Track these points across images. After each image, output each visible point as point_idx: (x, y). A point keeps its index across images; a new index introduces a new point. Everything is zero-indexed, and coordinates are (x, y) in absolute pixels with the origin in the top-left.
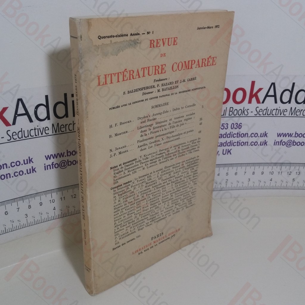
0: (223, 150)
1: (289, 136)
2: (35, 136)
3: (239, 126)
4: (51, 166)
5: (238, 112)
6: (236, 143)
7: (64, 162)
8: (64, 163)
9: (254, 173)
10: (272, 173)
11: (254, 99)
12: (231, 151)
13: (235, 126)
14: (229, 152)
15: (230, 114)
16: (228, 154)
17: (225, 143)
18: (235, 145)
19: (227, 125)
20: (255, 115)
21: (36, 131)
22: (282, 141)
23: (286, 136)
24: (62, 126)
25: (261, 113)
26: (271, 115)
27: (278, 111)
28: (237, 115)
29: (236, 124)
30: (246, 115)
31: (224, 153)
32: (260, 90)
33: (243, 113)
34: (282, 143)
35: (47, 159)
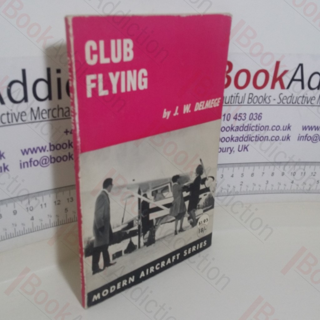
0: (239, 146)
1: (315, 130)
2: (7, 124)
3: (259, 117)
4: (29, 164)
5: (258, 100)
6: (254, 137)
7: (45, 158)
8: (46, 160)
9: (273, 174)
10: (294, 174)
11: (278, 84)
12: (248, 148)
13: (254, 117)
14: (246, 148)
15: (249, 102)
16: (244, 151)
17: (241, 137)
18: (253, 140)
19: (244, 115)
20: (278, 103)
21: (10, 116)
22: (308, 136)
23: (312, 130)
24: (44, 112)
25: (285, 101)
26: (297, 104)
27: (304, 98)
28: (257, 104)
29: (256, 115)
30: (268, 103)
31: (240, 149)
32: (285, 72)
33: (265, 100)
34: (307, 138)
35: (23, 154)
